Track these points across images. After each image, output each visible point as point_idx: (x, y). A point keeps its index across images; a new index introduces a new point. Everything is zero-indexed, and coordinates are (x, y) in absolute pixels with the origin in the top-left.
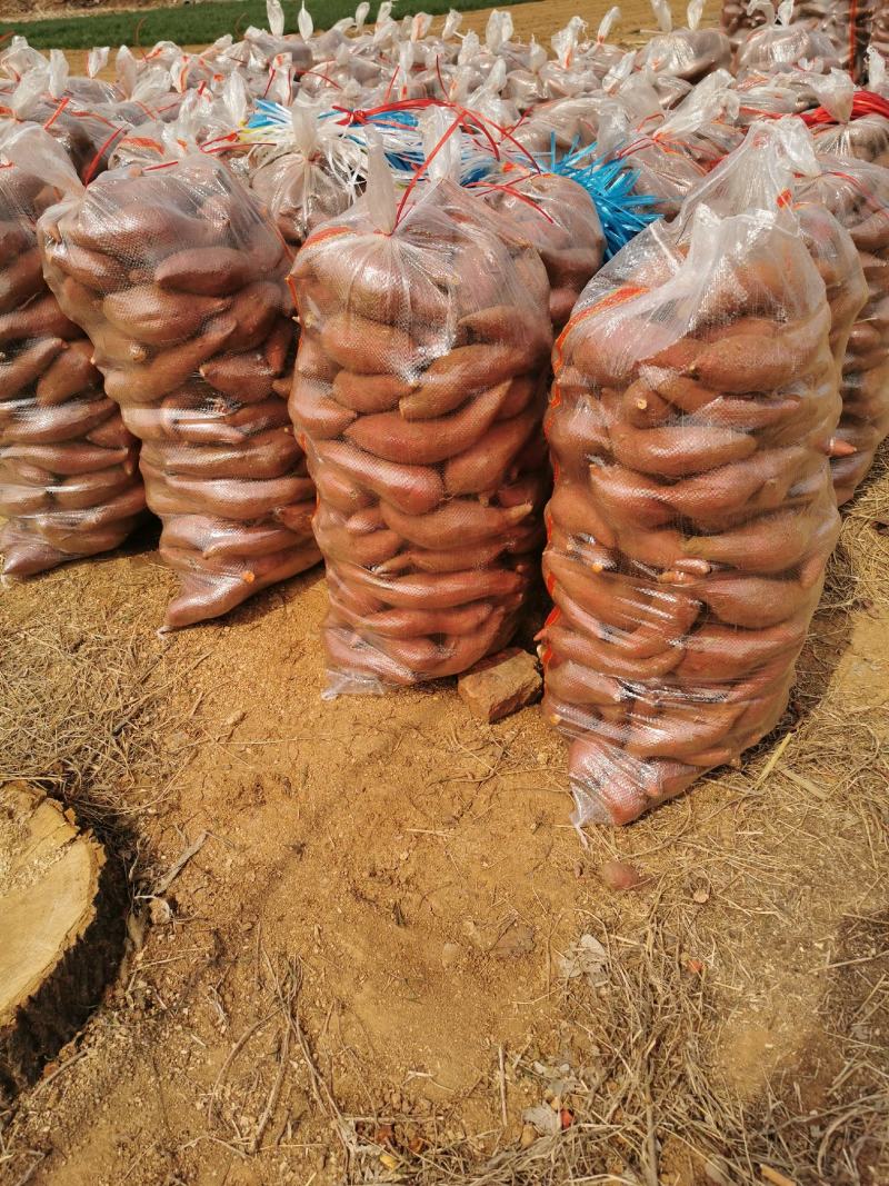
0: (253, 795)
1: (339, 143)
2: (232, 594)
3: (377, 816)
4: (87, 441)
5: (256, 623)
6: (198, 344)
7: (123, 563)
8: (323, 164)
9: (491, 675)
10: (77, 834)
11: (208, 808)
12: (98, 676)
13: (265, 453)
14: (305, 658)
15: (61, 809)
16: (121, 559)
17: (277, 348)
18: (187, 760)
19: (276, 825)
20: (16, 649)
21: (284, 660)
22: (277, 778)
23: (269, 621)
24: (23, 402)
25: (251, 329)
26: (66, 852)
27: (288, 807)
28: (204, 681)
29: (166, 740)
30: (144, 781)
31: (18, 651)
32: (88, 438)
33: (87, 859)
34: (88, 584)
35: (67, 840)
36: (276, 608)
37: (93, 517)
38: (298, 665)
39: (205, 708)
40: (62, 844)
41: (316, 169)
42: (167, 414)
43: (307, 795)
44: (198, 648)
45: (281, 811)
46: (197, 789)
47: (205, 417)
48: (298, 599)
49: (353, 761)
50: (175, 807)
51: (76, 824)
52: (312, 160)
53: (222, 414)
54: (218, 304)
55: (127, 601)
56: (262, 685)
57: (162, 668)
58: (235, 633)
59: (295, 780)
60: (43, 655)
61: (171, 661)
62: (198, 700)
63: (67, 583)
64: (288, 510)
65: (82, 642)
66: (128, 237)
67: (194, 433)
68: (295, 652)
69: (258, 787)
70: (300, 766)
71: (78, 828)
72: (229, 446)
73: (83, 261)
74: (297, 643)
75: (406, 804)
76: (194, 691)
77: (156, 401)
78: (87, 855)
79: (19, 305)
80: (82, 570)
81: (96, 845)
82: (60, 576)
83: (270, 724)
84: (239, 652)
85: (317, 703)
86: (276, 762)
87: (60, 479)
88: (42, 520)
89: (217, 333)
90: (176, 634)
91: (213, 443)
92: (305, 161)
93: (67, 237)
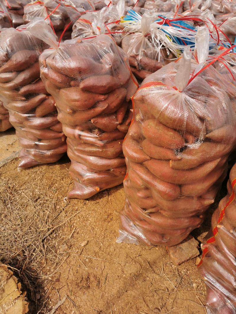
0: (86, 282)
1: (158, 31)
2: (91, 193)
3: (130, 304)
4: (50, 129)
5: (97, 201)
6: (92, 111)
7: (57, 167)
8: (150, 38)
9: (180, 248)
10: (20, 295)
11: (69, 284)
12: (42, 214)
13: (111, 150)
14: (112, 222)
15: (17, 282)
16: (57, 165)
17: (122, 113)
18: (65, 258)
19: (92, 300)
20: (17, 197)
21: (105, 220)
22: (95, 277)
23: (103, 201)
24: (31, 115)
25: (113, 107)
26: (15, 303)
27: (97, 292)
28: (76, 222)
29: (59, 247)
30: (49, 264)
31: (18, 198)
32: (51, 128)
33: (22, 308)
34: (45, 174)
35: (16, 297)
36: (105, 197)
37: (49, 153)
38: (109, 224)
39: (75, 235)
40: (14, 299)
41: (146, 40)
42: (77, 132)
43: (105, 289)
44: (76, 208)
45: (95, 294)
46: (67, 273)
47: (91, 136)
48: (113, 194)
49: (124, 276)
50: (58, 280)
51: (21, 290)
52: (146, 36)
53: (97, 136)
54: (102, 97)
55: (56, 183)
56: (96, 229)
57: (63, 214)
58: (90, 203)
59: (102, 280)
60: (25, 201)
61: (66, 212)
62: (73, 231)
63: (38, 172)
64: (115, 170)
65: (39, 198)
66: (72, 70)
67: (86, 140)
68: (109, 218)
69: (88, 278)
70: (105, 274)
71: (21, 292)
72: (98, 147)
73: (54, 75)
74: (111, 214)
75: (142, 300)
76: (72, 227)
77: (74, 126)
78: (22, 307)
79: (32, 82)
80: (44, 167)
81: (26, 302)
82: (36, 169)
83: (97, 249)
84: (90, 212)
85: (114, 243)
86: (96, 269)
87: (40, 140)
88: (33, 151)
89: (100, 108)
90: (70, 200)
91: (92, 145)
92: (143, 37)
93: (49, 65)
